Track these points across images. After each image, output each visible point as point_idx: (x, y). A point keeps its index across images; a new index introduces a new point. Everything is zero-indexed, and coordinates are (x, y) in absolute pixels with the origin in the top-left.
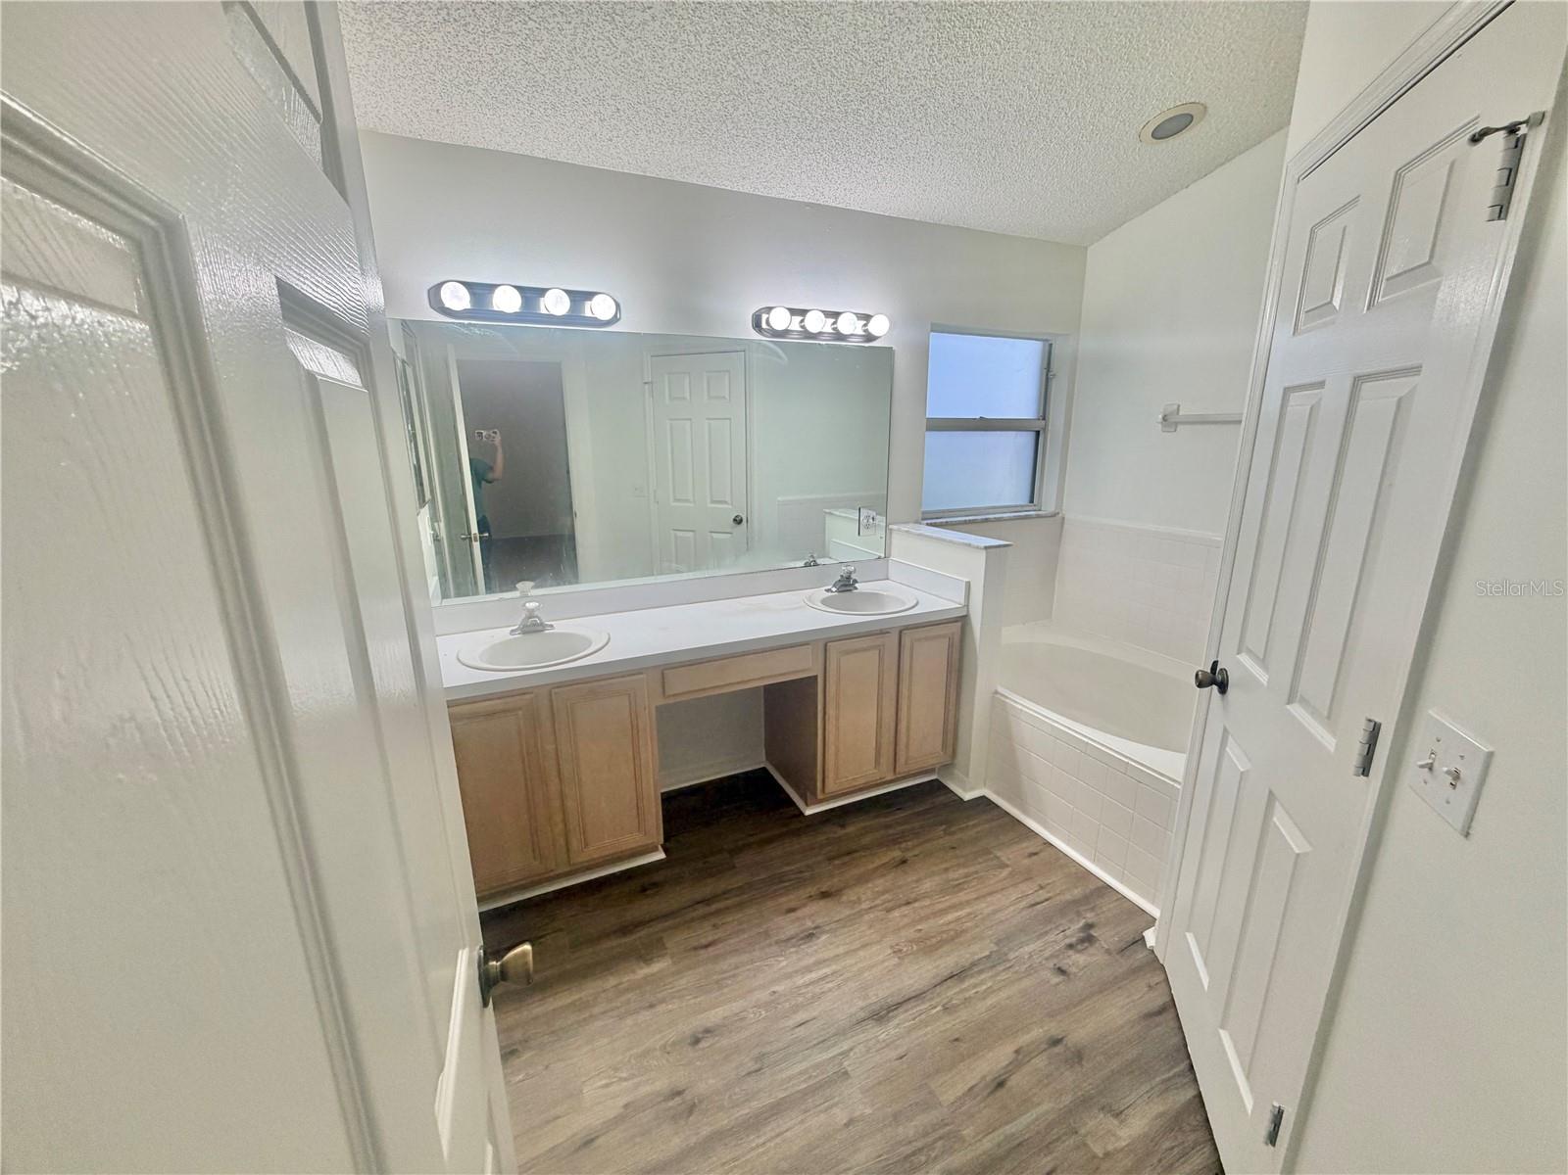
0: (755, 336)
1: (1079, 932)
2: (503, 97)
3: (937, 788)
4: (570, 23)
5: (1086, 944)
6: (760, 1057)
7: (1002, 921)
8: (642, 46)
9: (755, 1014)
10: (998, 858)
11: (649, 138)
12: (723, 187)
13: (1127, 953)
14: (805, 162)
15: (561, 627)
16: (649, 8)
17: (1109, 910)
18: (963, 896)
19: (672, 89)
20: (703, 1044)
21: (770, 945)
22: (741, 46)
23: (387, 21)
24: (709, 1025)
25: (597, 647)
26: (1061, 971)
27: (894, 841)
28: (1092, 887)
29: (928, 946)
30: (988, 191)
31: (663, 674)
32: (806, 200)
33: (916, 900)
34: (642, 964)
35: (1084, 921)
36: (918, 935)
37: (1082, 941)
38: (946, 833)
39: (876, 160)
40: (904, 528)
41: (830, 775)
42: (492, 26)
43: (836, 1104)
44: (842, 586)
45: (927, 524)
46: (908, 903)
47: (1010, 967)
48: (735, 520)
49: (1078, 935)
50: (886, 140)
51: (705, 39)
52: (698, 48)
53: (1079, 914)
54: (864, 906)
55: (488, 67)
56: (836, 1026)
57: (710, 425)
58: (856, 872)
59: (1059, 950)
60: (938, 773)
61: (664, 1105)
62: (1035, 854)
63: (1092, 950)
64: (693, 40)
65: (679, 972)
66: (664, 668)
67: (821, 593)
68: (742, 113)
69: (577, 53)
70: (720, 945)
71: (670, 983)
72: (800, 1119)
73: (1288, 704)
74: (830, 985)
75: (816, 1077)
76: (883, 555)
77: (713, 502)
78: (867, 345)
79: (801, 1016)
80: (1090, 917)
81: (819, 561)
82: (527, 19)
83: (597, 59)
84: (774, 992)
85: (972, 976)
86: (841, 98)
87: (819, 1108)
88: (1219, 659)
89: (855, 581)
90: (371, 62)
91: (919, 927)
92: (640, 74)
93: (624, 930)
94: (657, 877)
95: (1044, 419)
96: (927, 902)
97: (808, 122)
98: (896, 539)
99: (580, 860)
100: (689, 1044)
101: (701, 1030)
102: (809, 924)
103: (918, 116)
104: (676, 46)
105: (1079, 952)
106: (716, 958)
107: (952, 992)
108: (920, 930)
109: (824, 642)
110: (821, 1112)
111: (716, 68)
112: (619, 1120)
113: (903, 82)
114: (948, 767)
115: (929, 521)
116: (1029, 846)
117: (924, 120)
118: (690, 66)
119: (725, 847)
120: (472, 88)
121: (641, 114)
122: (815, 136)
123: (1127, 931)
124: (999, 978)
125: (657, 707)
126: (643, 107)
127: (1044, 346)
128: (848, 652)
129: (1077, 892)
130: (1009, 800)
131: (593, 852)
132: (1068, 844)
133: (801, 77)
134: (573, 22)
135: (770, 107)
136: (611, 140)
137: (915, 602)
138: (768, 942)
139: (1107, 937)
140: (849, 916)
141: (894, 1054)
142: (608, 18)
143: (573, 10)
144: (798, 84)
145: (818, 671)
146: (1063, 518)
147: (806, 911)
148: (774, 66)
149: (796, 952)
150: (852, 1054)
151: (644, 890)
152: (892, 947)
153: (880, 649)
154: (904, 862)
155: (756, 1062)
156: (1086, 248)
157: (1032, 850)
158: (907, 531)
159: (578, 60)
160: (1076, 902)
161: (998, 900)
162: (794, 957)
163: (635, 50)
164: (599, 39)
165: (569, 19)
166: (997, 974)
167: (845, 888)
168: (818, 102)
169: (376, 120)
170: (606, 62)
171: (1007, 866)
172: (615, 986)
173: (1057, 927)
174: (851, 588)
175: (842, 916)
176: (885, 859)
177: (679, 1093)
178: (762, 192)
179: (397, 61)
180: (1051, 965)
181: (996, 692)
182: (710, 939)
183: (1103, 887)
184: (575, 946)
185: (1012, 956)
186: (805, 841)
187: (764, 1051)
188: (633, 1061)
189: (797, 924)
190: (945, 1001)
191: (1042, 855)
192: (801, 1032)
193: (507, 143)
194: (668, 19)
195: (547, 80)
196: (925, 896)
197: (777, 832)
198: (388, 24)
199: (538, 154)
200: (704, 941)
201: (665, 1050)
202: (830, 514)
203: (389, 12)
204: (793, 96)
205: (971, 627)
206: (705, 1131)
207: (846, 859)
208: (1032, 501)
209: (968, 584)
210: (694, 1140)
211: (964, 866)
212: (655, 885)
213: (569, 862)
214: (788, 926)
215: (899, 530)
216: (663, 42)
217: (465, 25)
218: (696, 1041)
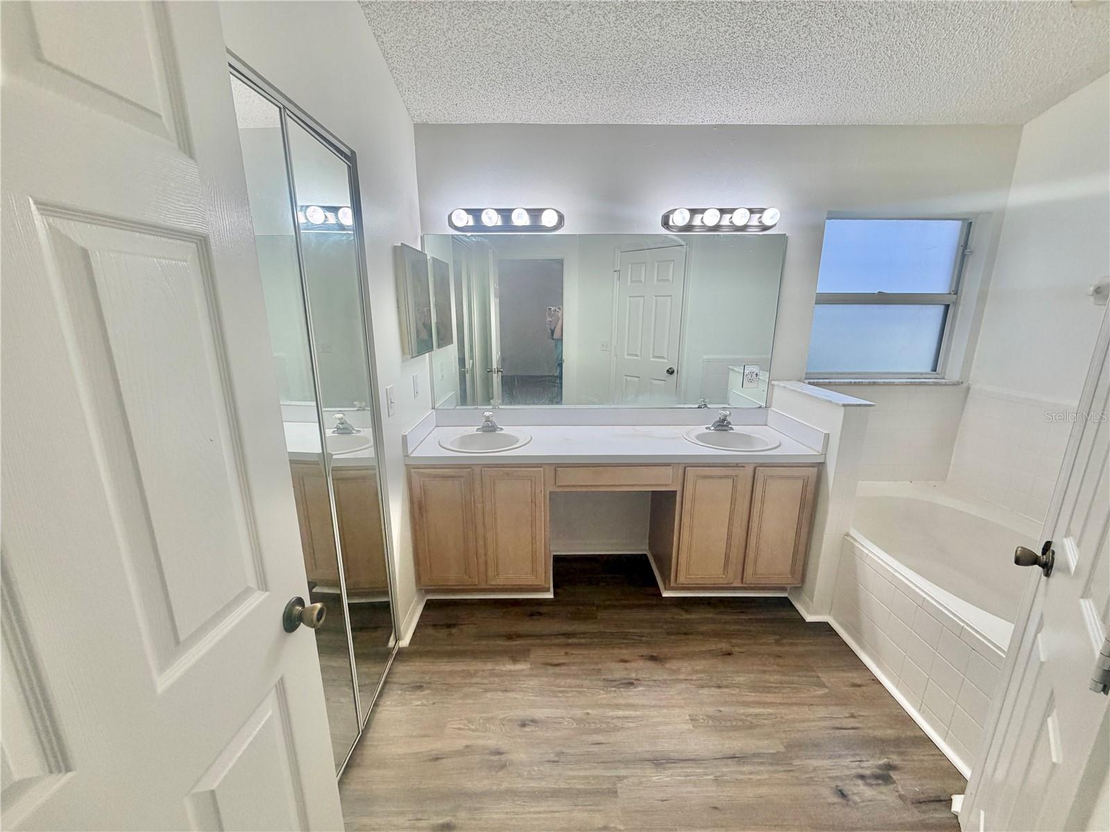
0: (664, 232)
1: (880, 769)
2: (491, 89)
3: (785, 603)
4: (520, 30)
5: (880, 782)
6: (560, 754)
7: (799, 731)
8: (569, 34)
9: (569, 723)
10: (818, 677)
11: (586, 98)
12: (645, 123)
13: (924, 807)
14: (707, 93)
15: (507, 430)
16: (568, 6)
17: (922, 761)
18: (770, 698)
19: (595, 59)
20: (527, 729)
21: (599, 680)
22: (639, 16)
23: (421, 56)
24: (536, 718)
25: (521, 444)
26: (842, 794)
27: (728, 635)
28: (909, 733)
29: (720, 724)
30: (890, 88)
31: (556, 470)
32: (714, 123)
33: (726, 687)
34: (511, 662)
35: (886, 760)
36: (719, 714)
37: (877, 777)
38: (778, 642)
39: (770, 80)
40: (782, 384)
41: (682, 568)
42: (476, 44)
43: (599, 811)
44: (719, 425)
45: (809, 383)
46: (719, 687)
47: (791, 771)
48: (668, 371)
49: (874, 770)
50: (775, 62)
51: (611, 17)
52: (608, 25)
53: (883, 753)
54: (681, 677)
55: (478, 71)
56: (623, 755)
57: (656, 300)
58: (684, 649)
59: (847, 776)
60: (789, 594)
61: (487, 757)
62: (859, 686)
63: (883, 789)
64: (603, 20)
65: (531, 676)
66: (558, 466)
67: (702, 429)
68: (649, 65)
69: (528, 49)
70: (563, 668)
71: (523, 681)
72: (570, 808)
73: (1082, 597)
74: (631, 725)
75: (592, 785)
76: (764, 405)
77: (654, 357)
78: (761, 233)
79: (600, 738)
80: (895, 759)
81: (708, 406)
82: (494, 34)
83: (541, 50)
84: (588, 714)
85: (753, 764)
86: (728, 37)
87: (585, 808)
88: (1053, 541)
89: (729, 423)
90: (418, 83)
91: (721, 709)
92: (571, 54)
93: (510, 637)
94: (544, 609)
95: (956, 293)
96: (736, 691)
97: (703, 61)
98: (777, 393)
99: (493, 583)
100: (518, 725)
101: (530, 718)
102: (633, 675)
103: (802, 36)
104: (591, 28)
105: (870, 785)
106: (557, 676)
107: (729, 769)
108: (720, 711)
109: (685, 466)
110: (586, 810)
111: (623, 37)
112: (460, 753)
113: (782, 11)
114: (798, 589)
115: (812, 381)
116: (855, 677)
117: (809, 38)
118: (605, 39)
119: (596, 602)
120: (472, 86)
121: (578, 81)
122: (712, 71)
123: (933, 787)
124: (776, 775)
125: (550, 492)
126: (578, 76)
127: (963, 225)
128: (705, 477)
129: (890, 733)
130: (850, 634)
131: (500, 581)
132: (897, 687)
133: (692, 27)
134: (522, 29)
135: (670, 56)
136: (561, 103)
137: (778, 444)
138: (599, 677)
139: (906, 784)
140: (665, 680)
141: (660, 796)
142: (542, 20)
143: (520, 21)
144: (690, 33)
145: (676, 487)
146: (968, 389)
147: (634, 665)
148: (667, 25)
149: (615, 691)
150: (625, 781)
151: (532, 615)
152: (690, 716)
153: (734, 479)
154: (730, 654)
155: (557, 755)
156: (1023, 126)
157: (858, 681)
158: (785, 387)
159: (530, 54)
160: (883, 741)
161: (805, 712)
162: (613, 694)
163: (564, 38)
164: (540, 36)
165: (519, 28)
166: (776, 772)
167: (670, 658)
168: (709, 44)
169: (427, 117)
170: (548, 50)
171: (826, 687)
172: (490, 670)
173: (854, 755)
174: (726, 428)
175: (660, 678)
176: (713, 647)
177: (499, 753)
178: (676, 122)
179: (430, 78)
180: (833, 784)
181: (848, 535)
182: (561, 661)
183: (921, 737)
184: (479, 637)
185: (797, 762)
186: (655, 614)
187: (564, 750)
188: (481, 721)
189: (625, 672)
190: (718, 774)
191: (864, 689)
192: (596, 749)
193: (498, 117)
194: (583, 10)
195: (514, 71)
196: (738, 686)
197: (636, 602)
198: (422, 58)
199: (518, 121)
200: (556, 661)
201: (503, 722)
202: (733, 370)
203: (421, 50)
204: (687, 44)
205: (826, 472)
206: (505, 785)
207: (683, 637)
208: (934, 370)
209: (827, 437)
210: (495, 788)
211: (784, 674)
212: (540, 614)
213: (487, 582)
214: (619, 671)
215: (778, 385)
216: (582, 27)
217: (461, 47)
218: (523, 725)
